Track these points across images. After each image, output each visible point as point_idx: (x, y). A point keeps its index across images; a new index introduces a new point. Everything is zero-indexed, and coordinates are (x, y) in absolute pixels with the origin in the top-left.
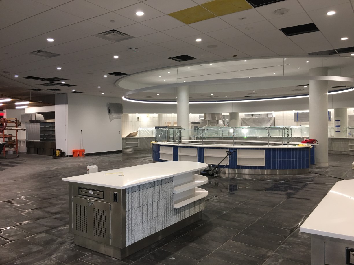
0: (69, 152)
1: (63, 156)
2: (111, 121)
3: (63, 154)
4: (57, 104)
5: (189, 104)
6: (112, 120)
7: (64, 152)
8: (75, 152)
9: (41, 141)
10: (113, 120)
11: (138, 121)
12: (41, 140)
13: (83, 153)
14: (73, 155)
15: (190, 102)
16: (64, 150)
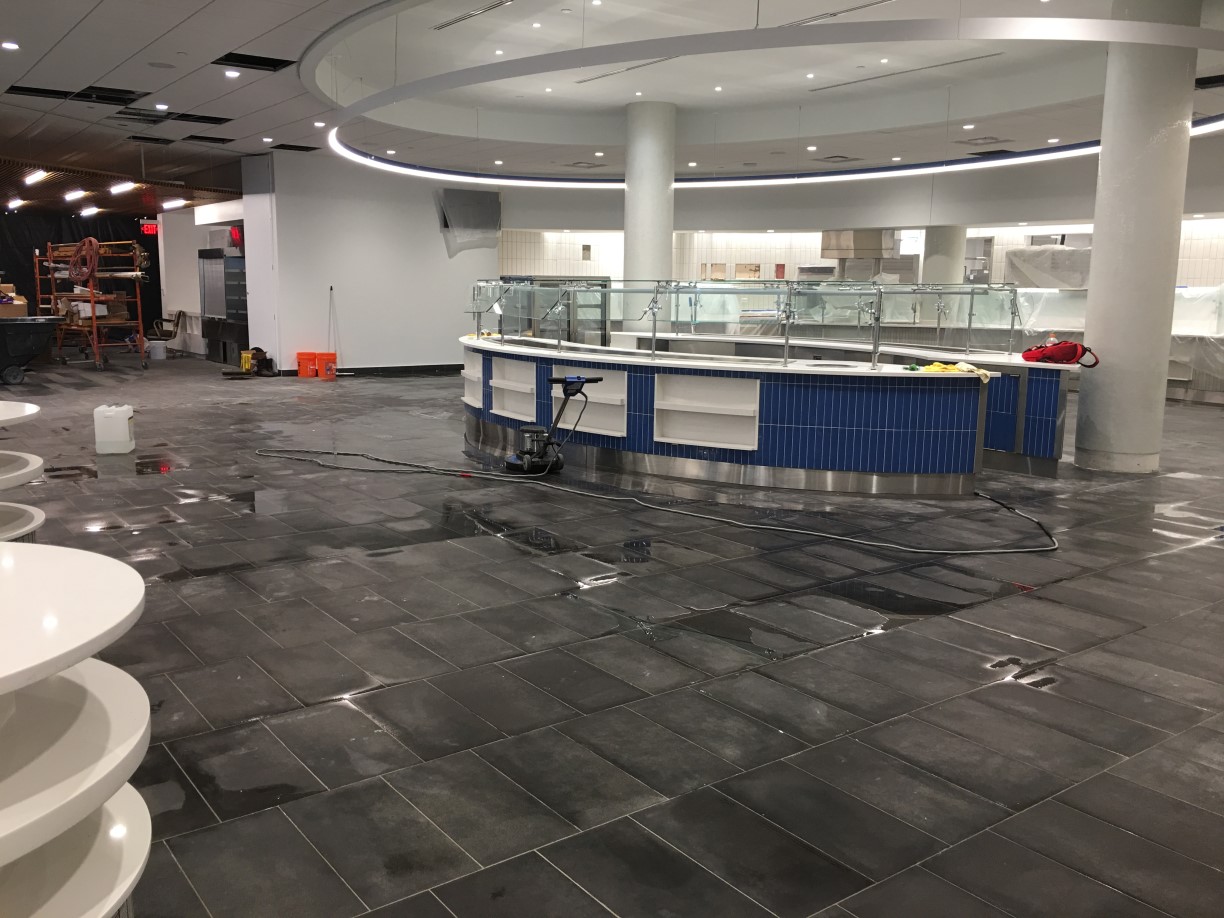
0: (285, 361)
1: (265, 372)
2: (450, 257)
3: (264, 366)
4: (248, 193)
5: (676, 190)
6: (455, 254)
7: (271, 360)
8: (305, 359)
9: (230, 321)
10: (459, 254)
11: (584, 259)
12: (229, 315)
13: (327, 364)
14: (296, 371)
15: (677, 180)
16: (270, 352)
